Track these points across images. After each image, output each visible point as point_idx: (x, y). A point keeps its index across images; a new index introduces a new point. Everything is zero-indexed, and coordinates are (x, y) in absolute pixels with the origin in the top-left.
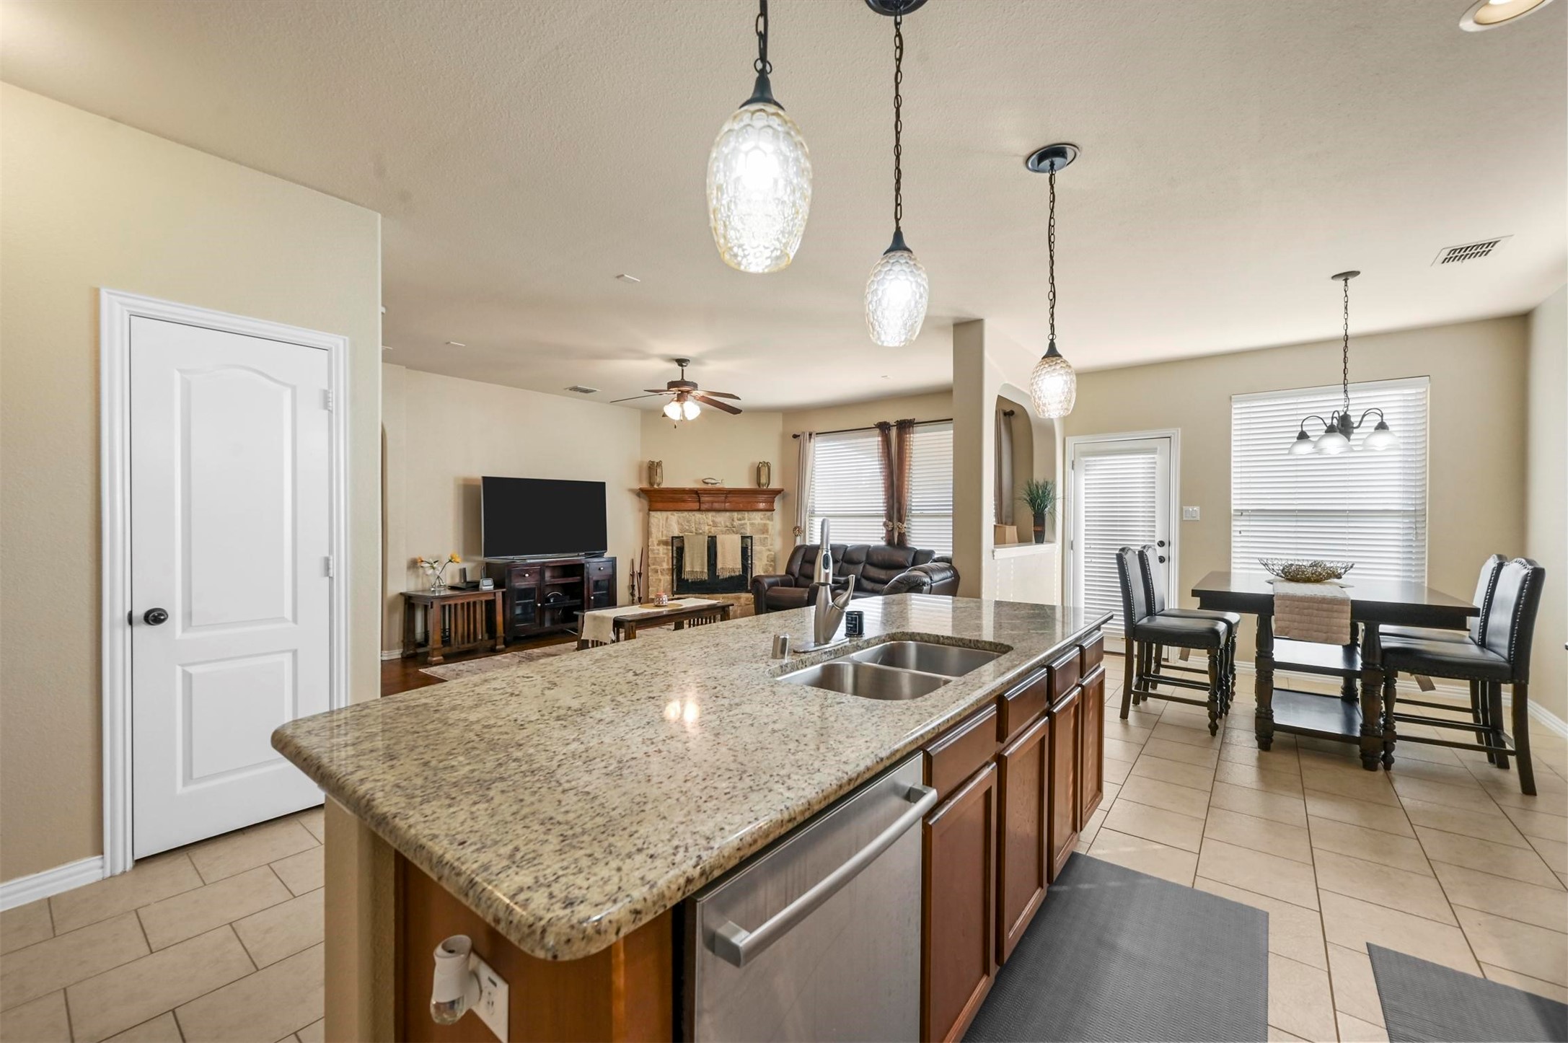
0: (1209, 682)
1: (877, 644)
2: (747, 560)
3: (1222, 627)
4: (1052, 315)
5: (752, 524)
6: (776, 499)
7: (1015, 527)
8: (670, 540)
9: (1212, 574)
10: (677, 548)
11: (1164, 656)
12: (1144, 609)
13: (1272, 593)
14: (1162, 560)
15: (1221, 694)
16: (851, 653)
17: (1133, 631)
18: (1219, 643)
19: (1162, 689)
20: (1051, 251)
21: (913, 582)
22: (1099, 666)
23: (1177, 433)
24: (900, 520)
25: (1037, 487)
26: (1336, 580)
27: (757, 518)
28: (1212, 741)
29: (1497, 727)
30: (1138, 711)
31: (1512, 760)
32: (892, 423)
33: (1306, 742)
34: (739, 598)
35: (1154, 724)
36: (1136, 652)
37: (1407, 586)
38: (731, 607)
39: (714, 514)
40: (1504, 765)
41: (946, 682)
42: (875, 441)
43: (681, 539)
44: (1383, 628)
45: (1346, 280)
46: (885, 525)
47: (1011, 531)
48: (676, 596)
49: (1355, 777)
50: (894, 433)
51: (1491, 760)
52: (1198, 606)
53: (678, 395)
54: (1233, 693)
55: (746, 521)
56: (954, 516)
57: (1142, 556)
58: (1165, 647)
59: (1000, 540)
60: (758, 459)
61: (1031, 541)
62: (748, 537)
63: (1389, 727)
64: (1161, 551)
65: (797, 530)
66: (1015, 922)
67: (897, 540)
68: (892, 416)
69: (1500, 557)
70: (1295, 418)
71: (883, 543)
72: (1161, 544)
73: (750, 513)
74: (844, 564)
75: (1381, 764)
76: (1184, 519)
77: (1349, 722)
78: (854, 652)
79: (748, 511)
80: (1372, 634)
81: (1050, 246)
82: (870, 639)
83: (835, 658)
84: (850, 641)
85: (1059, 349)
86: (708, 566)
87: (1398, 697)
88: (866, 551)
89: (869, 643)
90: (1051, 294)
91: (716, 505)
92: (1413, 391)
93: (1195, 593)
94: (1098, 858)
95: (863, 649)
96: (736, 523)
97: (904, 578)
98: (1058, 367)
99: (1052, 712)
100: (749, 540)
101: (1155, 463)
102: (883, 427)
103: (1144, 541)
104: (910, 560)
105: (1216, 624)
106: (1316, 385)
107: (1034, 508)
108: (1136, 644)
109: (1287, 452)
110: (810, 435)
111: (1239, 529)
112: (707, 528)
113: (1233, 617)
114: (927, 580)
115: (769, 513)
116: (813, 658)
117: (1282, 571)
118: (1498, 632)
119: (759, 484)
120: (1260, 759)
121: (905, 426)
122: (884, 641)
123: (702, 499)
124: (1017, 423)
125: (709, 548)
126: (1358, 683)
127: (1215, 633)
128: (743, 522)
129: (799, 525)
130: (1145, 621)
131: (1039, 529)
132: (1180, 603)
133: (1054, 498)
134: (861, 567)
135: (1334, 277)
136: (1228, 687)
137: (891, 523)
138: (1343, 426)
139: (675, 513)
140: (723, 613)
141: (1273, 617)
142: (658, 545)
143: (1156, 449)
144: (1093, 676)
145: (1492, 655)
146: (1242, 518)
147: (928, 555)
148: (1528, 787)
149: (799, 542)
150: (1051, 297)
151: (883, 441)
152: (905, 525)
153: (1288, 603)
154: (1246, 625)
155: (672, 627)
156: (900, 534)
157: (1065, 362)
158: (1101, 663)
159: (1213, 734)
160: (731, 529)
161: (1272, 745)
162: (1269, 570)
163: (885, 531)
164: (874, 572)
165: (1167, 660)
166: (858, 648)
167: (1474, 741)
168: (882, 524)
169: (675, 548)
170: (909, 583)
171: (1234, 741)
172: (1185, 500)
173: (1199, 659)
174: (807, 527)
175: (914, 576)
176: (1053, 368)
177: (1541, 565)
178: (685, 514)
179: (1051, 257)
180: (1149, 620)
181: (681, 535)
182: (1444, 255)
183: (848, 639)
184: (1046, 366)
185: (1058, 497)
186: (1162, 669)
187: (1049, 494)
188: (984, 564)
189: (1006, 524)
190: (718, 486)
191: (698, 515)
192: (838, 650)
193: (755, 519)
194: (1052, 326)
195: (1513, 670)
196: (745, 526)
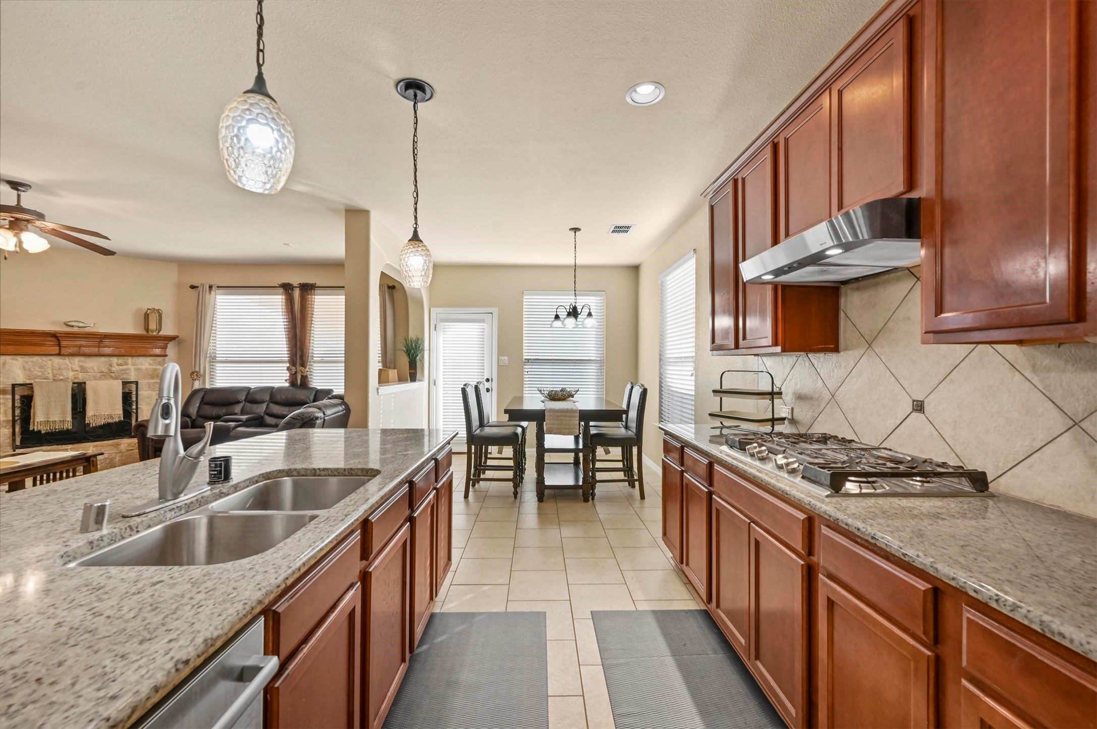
0: (513, 465)
1: (248, 486)
2: (131, 405)
3: (519, 430)
4: (416, 209)
5: (137, 369)
6: (169, 345)
7: (396, 371)
8: (10, 388)
9: (514, 398)
10: (22, 397)
11: (489, 451)
12: (478, 423)
13: (544, 408)
14: (488, 390)
15: (520, 472)
16: (211, 502)
17: (471, 439)
18: (518, 441)
19: (489, 474)
20: (415, 160)
21: (307, 417)
22: (449, 470)
23: (495, 310)
24: (303, 365)
25: (411, 342)
26: (571, 399)
27: (145, 363)
28: (515, 502)
29: (631, 468)
30: (475, 491)
31: (637, 483)
32: (295, 284)
33: (561, 492)
34: (118, 445)
35: (483, 498)
36: (473, 451)
37: (599, 400)
38: (99, 457)
39: (82, 359)
40: (633, 487)
41: (313, 518)
42: (279, 299)
43: (30, 386)
44: (592, 423)
45: (575, 232)
46: (288, 369)
47: (393, 374)
48: (18, 451)
49: (579, 508)
50: (297, 293)
51: (629, 485)
52: (508, 419)
53: (10, 222)
54: (525, 469)
55: (129, 366)
56: (346, 362)
57: (477, 389)
58: (490, 447)
59: (383, 379)
60: (145, 305)
61: (408, 380)
62: (131, 382)
63: (593, 477)
64: (487, 385)
65: (195, 375)
66: (381, 707)
67: (300, 382)
68: (296, 279)
69: (632, 383)
70: (552, 307)
71: (287, 385)
72: (488, 380)
73: (135, 358)
74: (247, 404)
75: (590, 498)
76: (500, 364)
77: (577, 478)
78: (216, 500)
79: (132, 356)
80: (587, 427)
81: (414, 157)
82: (239, 483)
83: (187, 512)
84: (211, 490)
85: (421, 235)
86: (73, 414)
87: (597, 458)
88: (270, 391)
89: (236, 488)
90: (415, 193)
91: (86, 350)
92: (599, 298)
93: (506, 411)
94: (448, 612)
95: (228, 495)
96: (115, 368)
97: (298, 415)
98: (420, 249)
99: (413, 516)
100: (133, 387)
101: (484, 329)
102: (287, 288)
103: (478, 378)
104: (312, 397)
105: (516, 429)
106: (561, 291)
107: (409, 357)
108: (473, 447)
109: (549, 326)
110: (211, 287)
111: (527, 370)
112: (71, 374)
113: (525, 424)
114: (320, 415)
115: (161, 359)
116: (151, 519)
117: (548, 394)
118: (632, 421)
119: (147, 330)
120: (539, 508)
121: (307, 289)
122: (257, 482)
123: (63, 343)
124: (397, 295)
125: (74, 396)
126: (581, 455)
127: (516, 434)
128: (124, 367)
129: (197, 369)
130: (478, 431)
131: (413, 371)
132: (498, 417)
133: (423, 350)
134: (264, 406)
135: (571, 229)
136: (522, 466)
137: (294, 368)
138: (574, 313)
139: (19, 358)
140: (88, 464)
141: (545, 423)
143: (484, 320)
144: (445, 479)
145: (630, 433)
146: (528, 364)
147: (327, 393)
148: (643, 497)
149: (197, 385)
150: (415, 196)
151: (286, 299)
152: (307, 369)
153: (552, 413)
154: (531, 427)
155: (6, 487)
156: (302, 376)
157: (425, 246)
158: (451, 468)
159: (516, 498)
160: (108, 375)
161: (544, 498)
162: (542, 394)
163: (288, 375)
164: (276, 409)
165: (491, 453)
166: (221, 495)
167: (623, 477)
168: (286, 368)
169: (17, 397)
170: (303, 419)
171: (526, 500)
172: (499, 355)
173: (508, 451)
174: (207, 372)
175: (307, 413)
176: (416, 249)
177: (646, 387)
178: (36, 359)
179: (415, 165)
180: (481, 431)
181: (28, 382)
182: (612, 229)
183: (210, 488)
184: (411, 247)
185: (425, 349)
186: (488, 460)
187: (419, 347)
188: (370, 400)
189: (389, 368)
190: (88, 330)
191: (57, 360)
192: (192, 503)
193: (141, 364)
194: (416, 217)
195: (637, 439)
196: (127, 371)
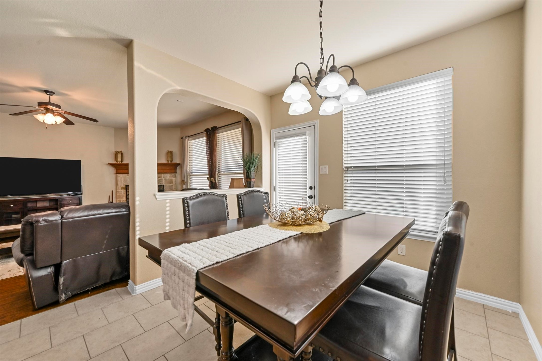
5: (165, 179)
6: (178, 168)
8: (125, 187)
23: (317, 123)
32: (210, 129)
42: (205, 139)
50: (211, 133)
55: (162, 178)
60: (167, 149)
62: (162, 185)
65: (183, 182)
68: (209, 126)
72: (311, 188)
73: (164, 174)
76: (321, 173)
101: (306, 141)
102: (207, 131)
110: (186, 137)
111: (346, 179)
115: (174, 174)
119: (168, 161)
121: (214, 130)
128: (161, 178)
129: (184, 179)
131: (249, 180)
142: (121, 189)
143: (306, 132)
149: (184, 187)
156: (214, 183)
163: (209, 182)
168: (208, 179)
172: (320, 164)
174: (188, 180)
193: (166, 177)
196: (162, 180)
